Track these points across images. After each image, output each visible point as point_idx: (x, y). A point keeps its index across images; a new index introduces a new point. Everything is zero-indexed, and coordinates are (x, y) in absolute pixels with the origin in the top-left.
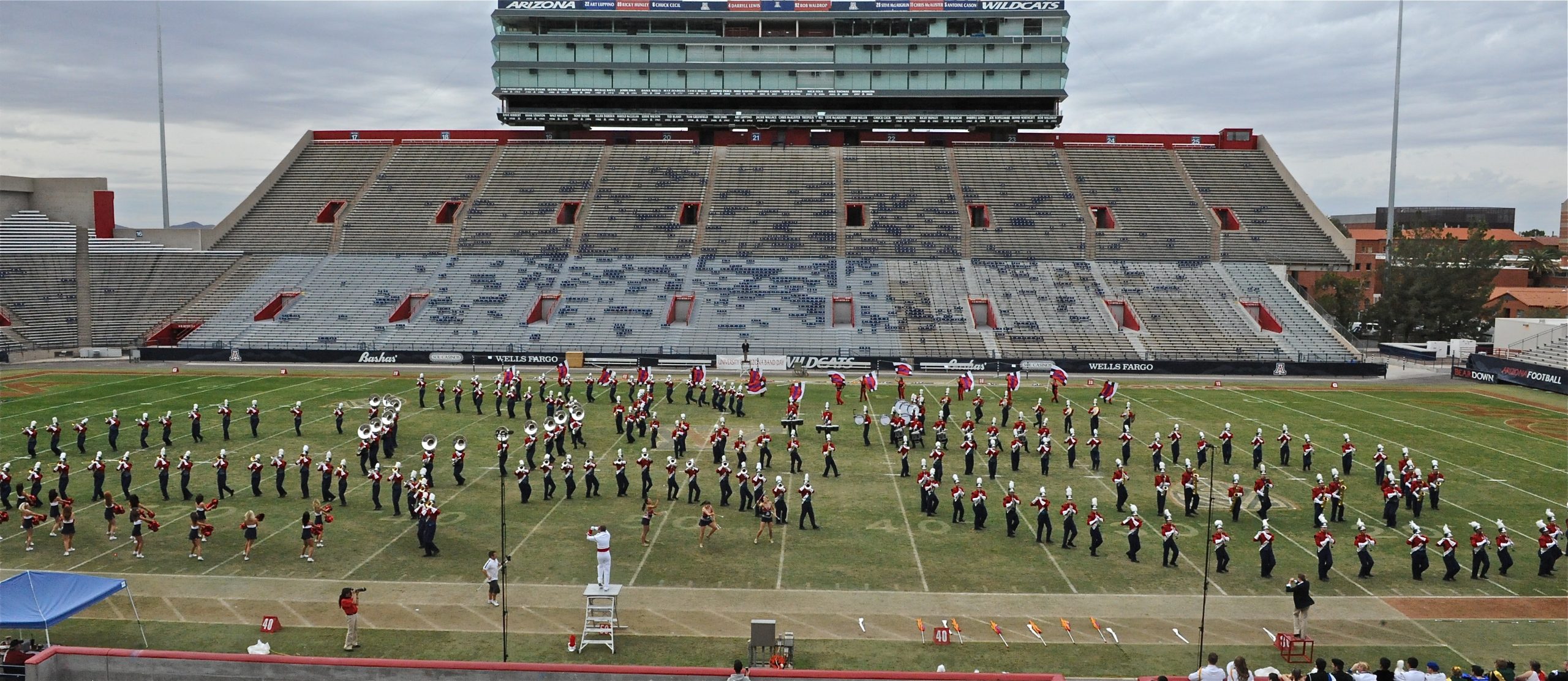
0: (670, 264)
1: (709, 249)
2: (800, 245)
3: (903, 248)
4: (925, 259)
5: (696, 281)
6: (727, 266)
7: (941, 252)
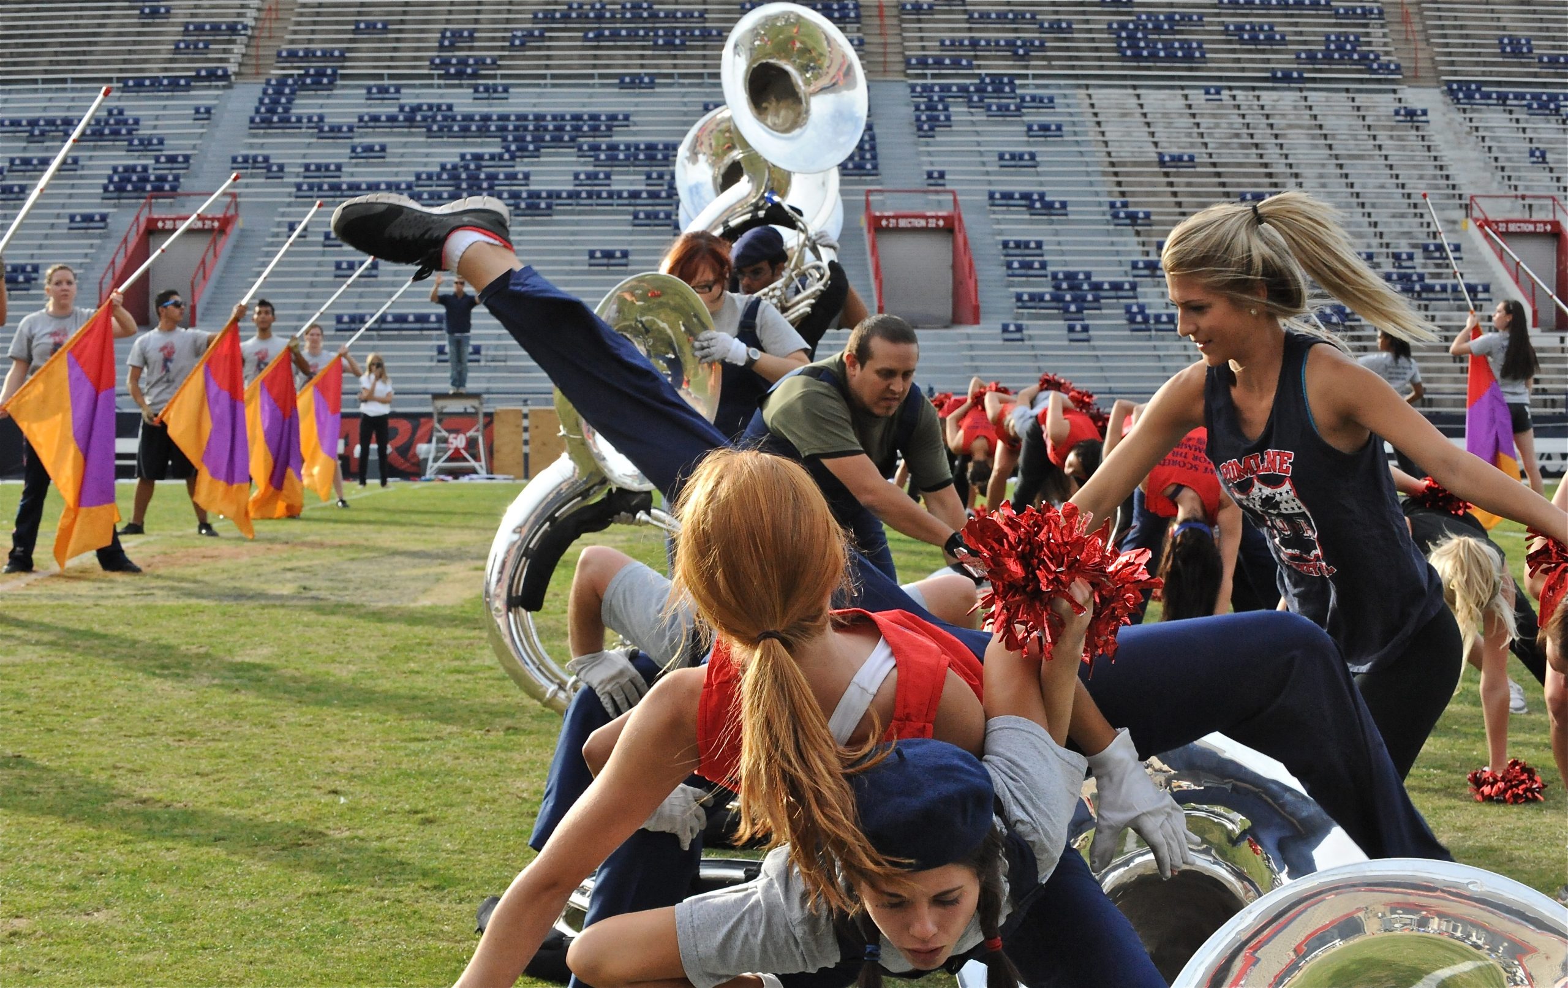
0: (135, 107)
1: (309, 55)
2: (706, 34)
3: (1151, 45)
4: (1254, 85)
5: (246, 163)
6: (385, 109)
7: (1312, 57)
